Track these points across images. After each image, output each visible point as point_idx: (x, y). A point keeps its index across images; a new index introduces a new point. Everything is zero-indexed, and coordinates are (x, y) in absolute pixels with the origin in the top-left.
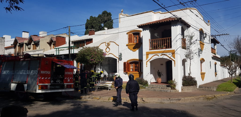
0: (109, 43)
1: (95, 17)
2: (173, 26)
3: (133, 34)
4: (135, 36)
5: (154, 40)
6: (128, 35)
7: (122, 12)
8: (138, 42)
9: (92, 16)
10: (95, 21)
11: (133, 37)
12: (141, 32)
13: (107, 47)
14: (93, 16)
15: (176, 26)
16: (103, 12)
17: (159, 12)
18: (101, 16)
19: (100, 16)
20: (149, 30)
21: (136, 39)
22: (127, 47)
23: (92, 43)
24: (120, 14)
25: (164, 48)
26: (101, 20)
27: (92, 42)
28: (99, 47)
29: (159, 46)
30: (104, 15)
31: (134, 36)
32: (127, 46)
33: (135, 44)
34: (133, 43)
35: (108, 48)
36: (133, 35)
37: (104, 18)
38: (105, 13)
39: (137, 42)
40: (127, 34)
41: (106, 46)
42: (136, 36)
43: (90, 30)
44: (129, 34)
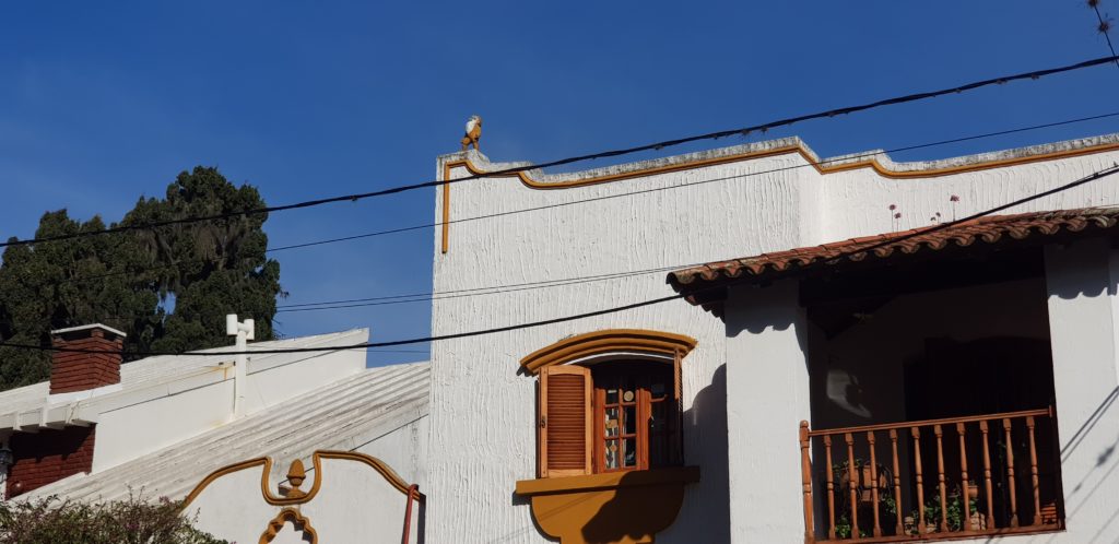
0: (308, 464)
1: (97, 219)
2: (1068, 294)
3: (593, 375)
4: (611, 399)
5: (860, 438)
6: (532, 380)
7: (472, 141)
8: (642, 463)
9: (61, 215)
10: (94, 264)
11: (594, 404)
12: (684, 353)
13: (275, 512)
14: (72, 216)
15: (1093, 292)
16: (182, 179)
17: (870, 164)
18: (155, 216)
19: (145, 219)
20: (792, 327)
21: (624, 433)
22: (525, 509)
23: (82, 475)
24: (454, 159)
25: (975, 521)
26: (154, 255)
27: (87, 468)
28: (188, 512)
29: (923, 508)
30: (187, 207)
31: (602, 393)
32: (520, 498)
33: (615, 478)
34: (595, 471)
35: (288, 526)
36: (596, 385)
37: (193, 232)
38: (196, 187)
39: (632, 463)
40: (525, 369)
41: (271, 501)
42: (629, 395)
43: (63, 335)
44: (554, 370)
